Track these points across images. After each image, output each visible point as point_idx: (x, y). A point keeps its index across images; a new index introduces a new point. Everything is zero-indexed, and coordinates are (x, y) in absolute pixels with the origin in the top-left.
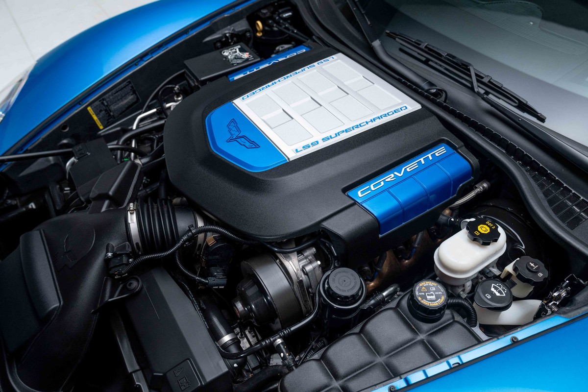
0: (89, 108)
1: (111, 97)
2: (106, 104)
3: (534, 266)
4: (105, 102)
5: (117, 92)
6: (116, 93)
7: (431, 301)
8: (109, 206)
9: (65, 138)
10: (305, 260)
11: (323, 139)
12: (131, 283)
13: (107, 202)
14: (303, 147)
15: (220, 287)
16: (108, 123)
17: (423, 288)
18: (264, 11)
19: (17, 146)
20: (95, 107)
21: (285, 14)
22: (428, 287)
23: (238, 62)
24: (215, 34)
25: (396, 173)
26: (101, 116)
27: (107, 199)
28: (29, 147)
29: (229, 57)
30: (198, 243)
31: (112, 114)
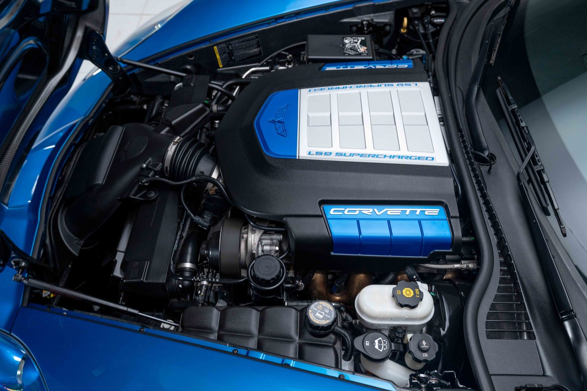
0: (215, 48)
1: (237, 45)
2: (231, 48)
3: (424, 345)
4: (230, 46)
5: (244, 41)
6: (242, 42)
7: (318, 318)
8: (168, 132)
9: (189, 64)
10: (270, 241)
11: (337, 154)
12: (151, 193)
13: (167, 129)
14: (317, 153)
15: (204, 228)
16: (227, 64)
17: (321, 306)
18: (415, 10)
19: (153, 58)
20: (220, 48)
21: (437, 19)
22: (324, 308)
23: (350, 53)
24: (355, 18)
25: (375, 210)
26: (223, 57)
27: (169, 126)
28: (160, 62)
29: (347, 46)
30: (206, 188)
31: (233, 58)
